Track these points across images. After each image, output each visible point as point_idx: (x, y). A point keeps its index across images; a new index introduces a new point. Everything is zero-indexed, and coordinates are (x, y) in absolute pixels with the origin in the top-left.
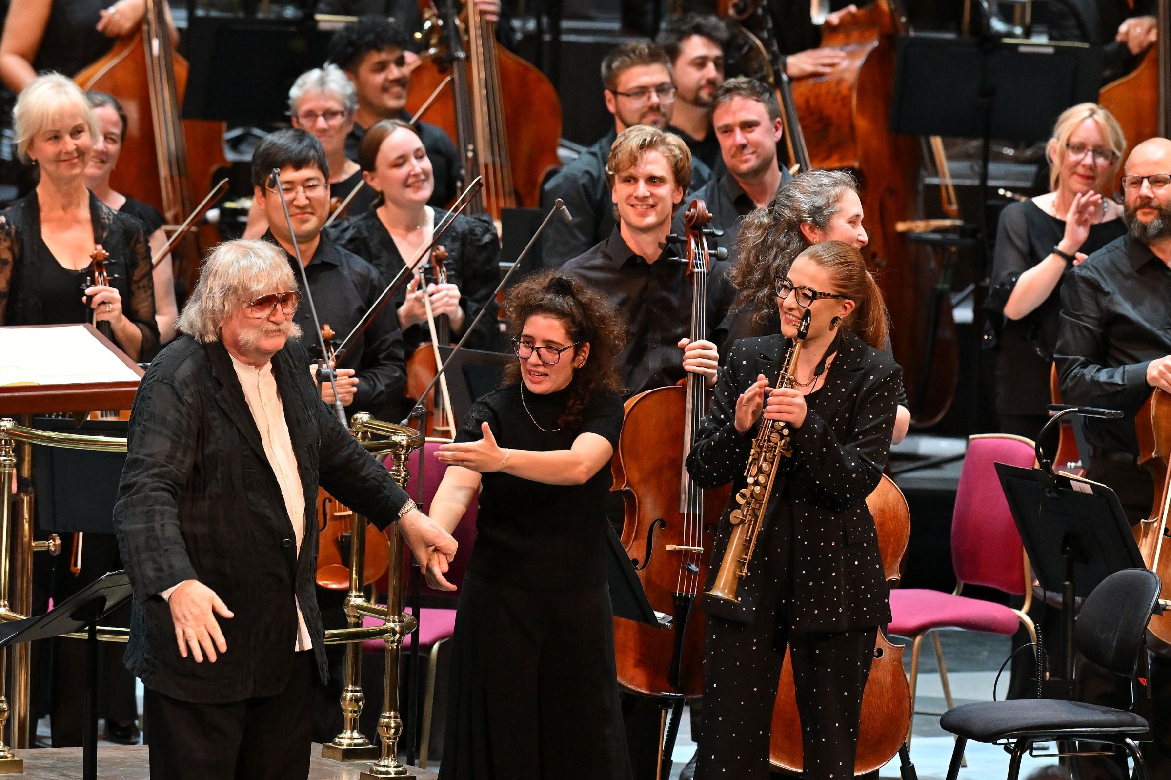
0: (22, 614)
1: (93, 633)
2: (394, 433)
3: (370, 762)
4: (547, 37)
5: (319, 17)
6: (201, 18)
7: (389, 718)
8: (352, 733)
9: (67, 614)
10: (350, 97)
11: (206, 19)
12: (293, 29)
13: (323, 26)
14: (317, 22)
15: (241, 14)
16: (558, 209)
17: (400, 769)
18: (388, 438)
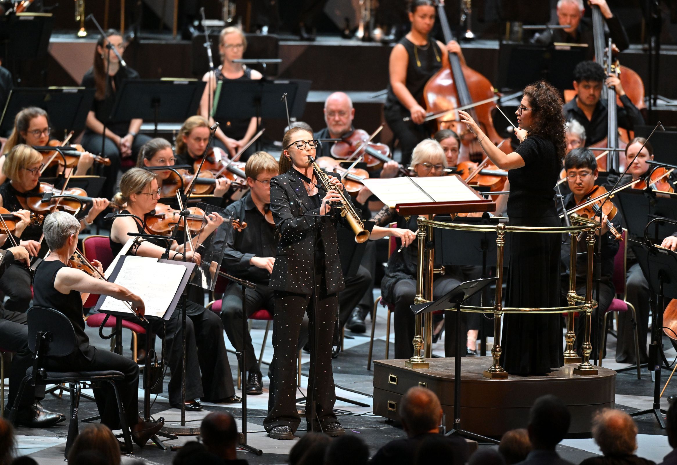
0: (428, 300)
1: (459, 308)
2: (588, 222)
3: (578, 364)
4: (653, 52)
5: (556, 44)
6: (505, 45)
7: (587, 345)
8: (570, 351)
9: (448, 300)
10: (582, 134)
11: (508, 45)
12: (544, 49)
13: (558, 48)
14: (554, 46)
15: (522, 43)
16: (659, 126)
17: (591, 367)
18: (585, 224)
